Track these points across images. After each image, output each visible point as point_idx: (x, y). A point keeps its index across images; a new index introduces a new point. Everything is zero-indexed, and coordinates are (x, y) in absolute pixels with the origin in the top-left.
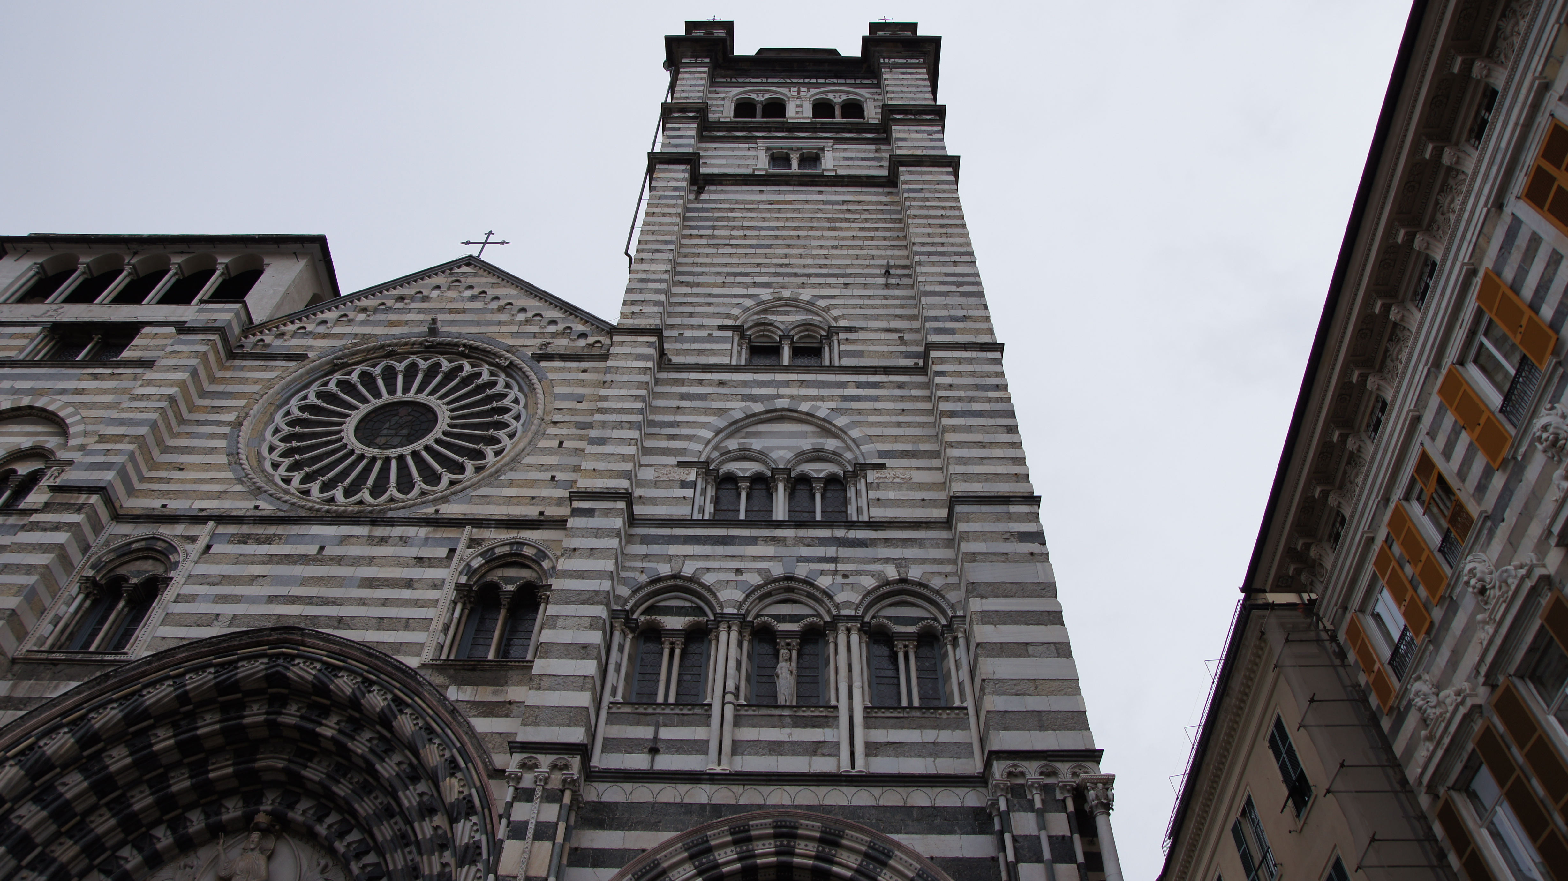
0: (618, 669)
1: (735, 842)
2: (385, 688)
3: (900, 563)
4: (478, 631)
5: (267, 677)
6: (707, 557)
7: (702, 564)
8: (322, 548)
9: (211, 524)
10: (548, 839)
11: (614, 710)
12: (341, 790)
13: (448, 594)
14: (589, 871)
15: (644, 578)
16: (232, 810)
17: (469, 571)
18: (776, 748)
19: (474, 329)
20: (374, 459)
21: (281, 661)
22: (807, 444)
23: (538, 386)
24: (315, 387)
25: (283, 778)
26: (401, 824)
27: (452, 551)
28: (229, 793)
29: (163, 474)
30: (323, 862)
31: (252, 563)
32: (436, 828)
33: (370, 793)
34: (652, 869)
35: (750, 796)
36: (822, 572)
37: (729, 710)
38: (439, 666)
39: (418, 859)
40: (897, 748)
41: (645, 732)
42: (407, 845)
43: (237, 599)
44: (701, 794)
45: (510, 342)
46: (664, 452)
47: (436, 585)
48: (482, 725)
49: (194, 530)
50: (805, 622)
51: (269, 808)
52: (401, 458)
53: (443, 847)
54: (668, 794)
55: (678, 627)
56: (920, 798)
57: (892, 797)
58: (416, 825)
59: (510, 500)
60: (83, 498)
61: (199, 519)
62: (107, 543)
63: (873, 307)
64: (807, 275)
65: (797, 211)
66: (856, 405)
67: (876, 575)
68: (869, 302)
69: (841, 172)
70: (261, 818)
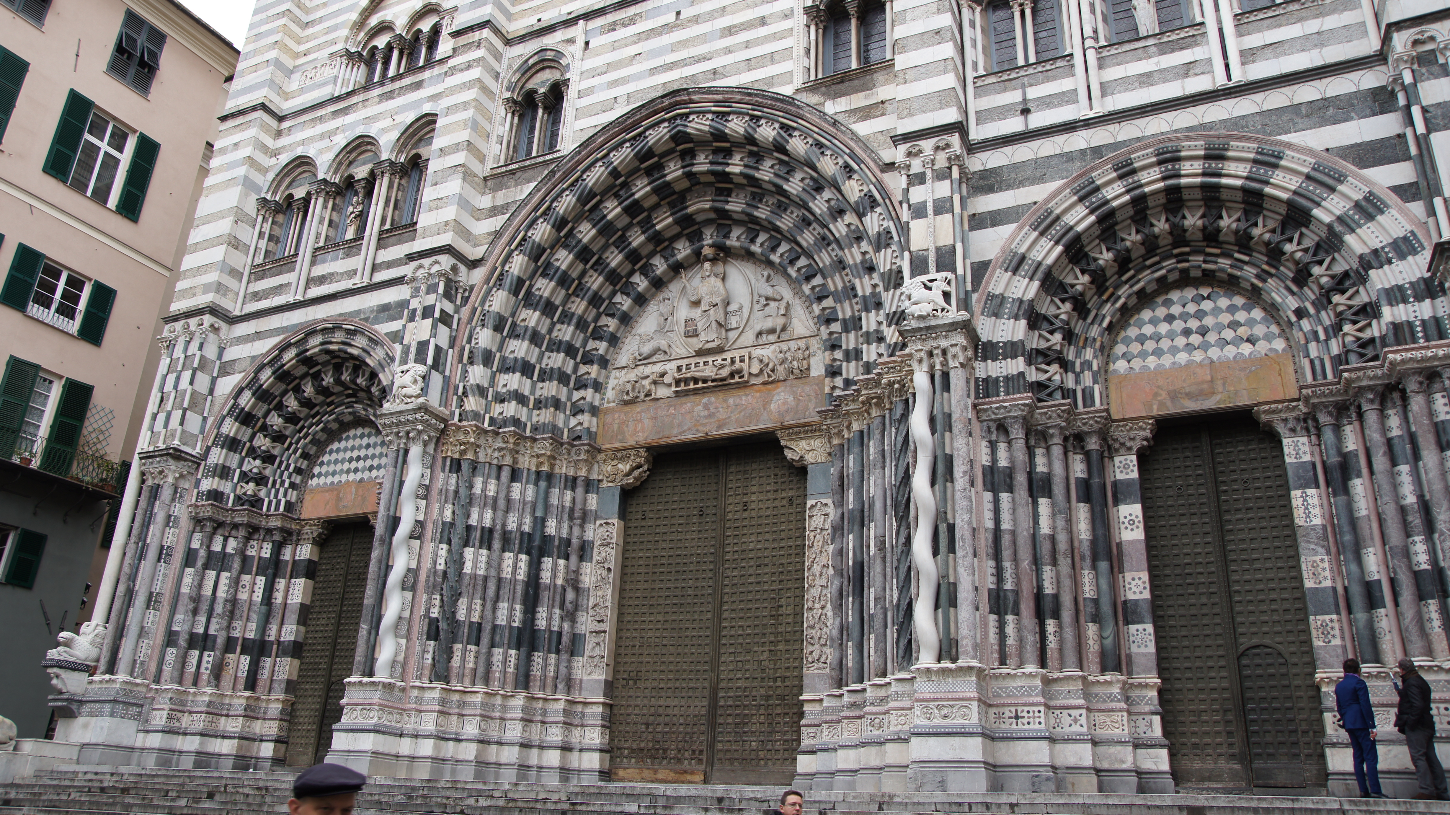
0: (974, 45)
1: (1120, 177)
2: (770, 120)
4: (836, 46)
5: (673, 138)
8: (678, 13)
9: (581, 22)
10: (947, 212)
11: (979, 83)
12: (762, 213)
13: (799, 20)
14: (990, 231)
16: (683, 250)
18: (1145, 79)
21: (678, 122)
25: (713, 215)
26: (819, 229)
28: (676, 238)
30: (766, 274)
31: (626, 45)
32: (849, 225)
33: (785, 210)
34: (1046, 217)
35: (1127, 132)
37: (1091, 55)
38: (813, 87)
39: (840, 253)
40: (1275, 47)
41: (1013, 97)
42: (828, 245)
43: (625, 80)
44: (1080, 141)
47: (787, 15)
48: (863, 128)
49: (570, 33)
51: (710, 242)
53: (859, 239)
54: (1048, 148)
56: (1308, 93)
57: (1275, 100)
58: (831, 226)
60: (477, 35)
61: (570, 22)
62: (510, 66)
70: (707, 251)
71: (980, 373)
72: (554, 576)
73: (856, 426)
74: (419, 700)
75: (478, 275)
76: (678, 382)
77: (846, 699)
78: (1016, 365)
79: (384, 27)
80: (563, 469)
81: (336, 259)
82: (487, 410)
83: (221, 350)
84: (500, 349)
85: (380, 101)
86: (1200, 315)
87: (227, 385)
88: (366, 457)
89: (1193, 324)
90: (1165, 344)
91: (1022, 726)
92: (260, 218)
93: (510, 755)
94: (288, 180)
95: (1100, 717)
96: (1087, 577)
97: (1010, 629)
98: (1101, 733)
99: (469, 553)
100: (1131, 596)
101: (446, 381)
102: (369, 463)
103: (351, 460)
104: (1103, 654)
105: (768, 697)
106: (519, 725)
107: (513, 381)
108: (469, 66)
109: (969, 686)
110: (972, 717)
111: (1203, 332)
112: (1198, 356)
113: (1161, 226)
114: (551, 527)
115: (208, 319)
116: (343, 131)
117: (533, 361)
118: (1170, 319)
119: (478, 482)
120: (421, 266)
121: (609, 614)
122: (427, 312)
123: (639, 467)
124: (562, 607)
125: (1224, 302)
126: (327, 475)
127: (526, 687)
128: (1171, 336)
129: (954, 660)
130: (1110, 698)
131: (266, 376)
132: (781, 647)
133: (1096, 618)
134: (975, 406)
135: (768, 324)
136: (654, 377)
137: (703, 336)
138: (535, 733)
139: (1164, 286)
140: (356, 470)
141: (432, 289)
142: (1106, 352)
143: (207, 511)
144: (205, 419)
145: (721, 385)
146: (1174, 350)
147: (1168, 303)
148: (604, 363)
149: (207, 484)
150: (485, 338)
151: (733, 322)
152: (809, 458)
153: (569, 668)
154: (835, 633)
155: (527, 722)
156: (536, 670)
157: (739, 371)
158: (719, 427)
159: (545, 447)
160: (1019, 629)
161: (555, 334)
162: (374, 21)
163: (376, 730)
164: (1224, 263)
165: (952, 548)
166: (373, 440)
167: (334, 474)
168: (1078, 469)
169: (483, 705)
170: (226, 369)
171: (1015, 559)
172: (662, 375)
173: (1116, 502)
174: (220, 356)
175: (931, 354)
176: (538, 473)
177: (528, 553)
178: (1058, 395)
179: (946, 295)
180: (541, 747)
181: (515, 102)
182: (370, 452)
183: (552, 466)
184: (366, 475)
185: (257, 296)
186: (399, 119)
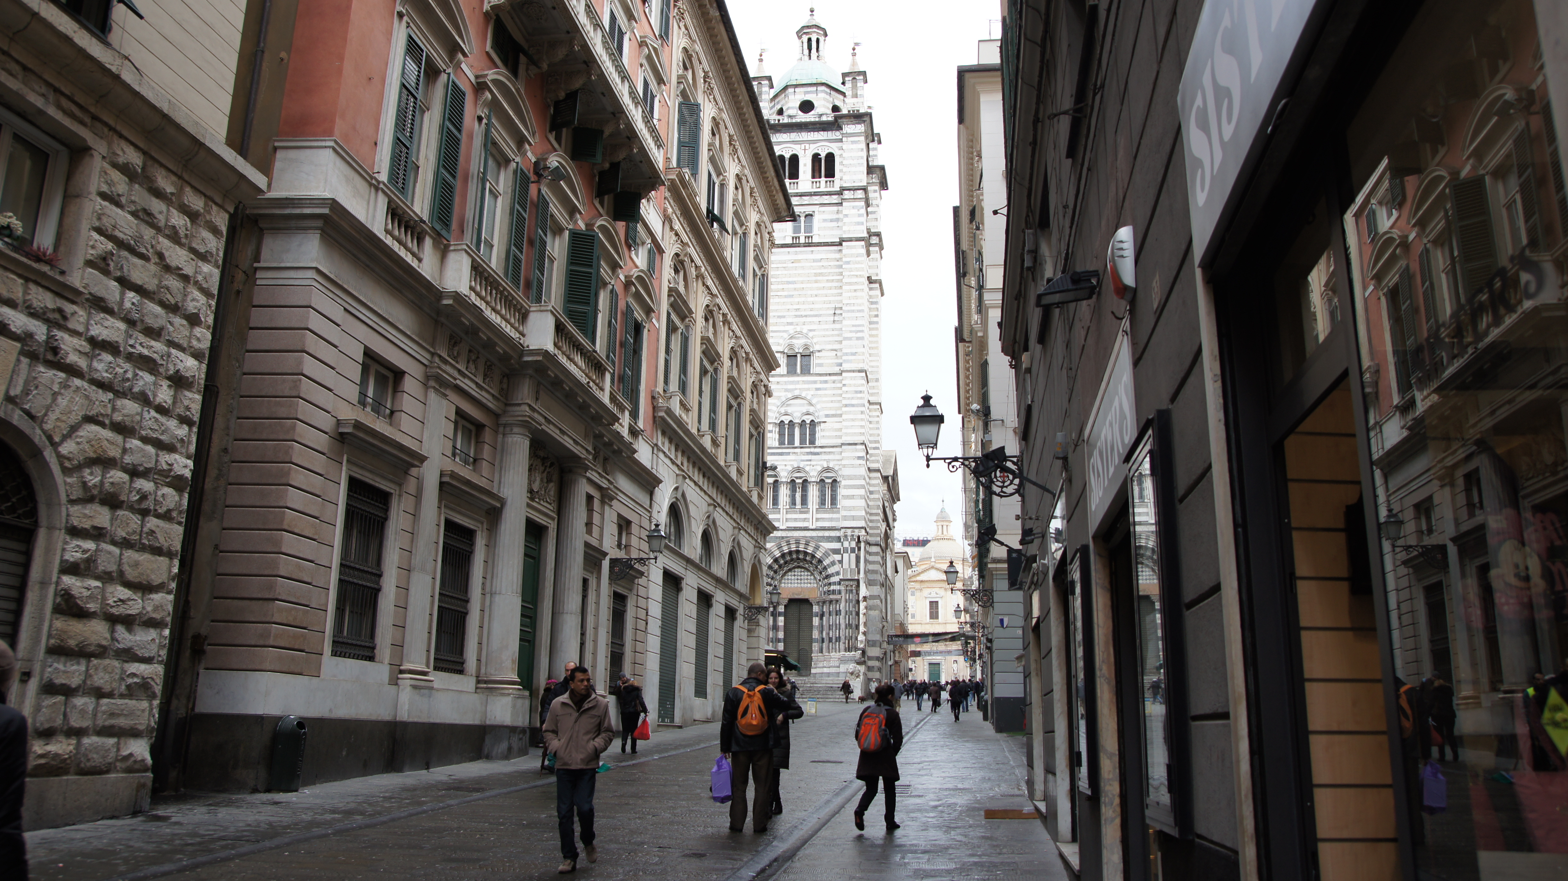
3: (828, 461)
18: (795, 520)
22: (804, 409)
35: (790, 534)
36: (807, 465)
37: (785, 510)
40: (823, 519)
50: (804, 479)
56: (827, 534)
57: (820, 534)
63: (828, 336)
64: (806, 316)
65: (803, 268)
66: (819, 392)
67: (821, 465)
68: (827, 333)
69: (820, 233)
86: (801, 575)
89: (800, 577)
90: (793, 581)
96: (771, 633)
111: (801, 579)
112: (799, 585)
113: (794, 556)
118: (795, 575)
125: (807, 574)
128: (795, 579)
139: (794, 568)
142: (780, 582)
146: (795, 583)
147: (796, 572)
164: (807, 566)
173: (779, 617)
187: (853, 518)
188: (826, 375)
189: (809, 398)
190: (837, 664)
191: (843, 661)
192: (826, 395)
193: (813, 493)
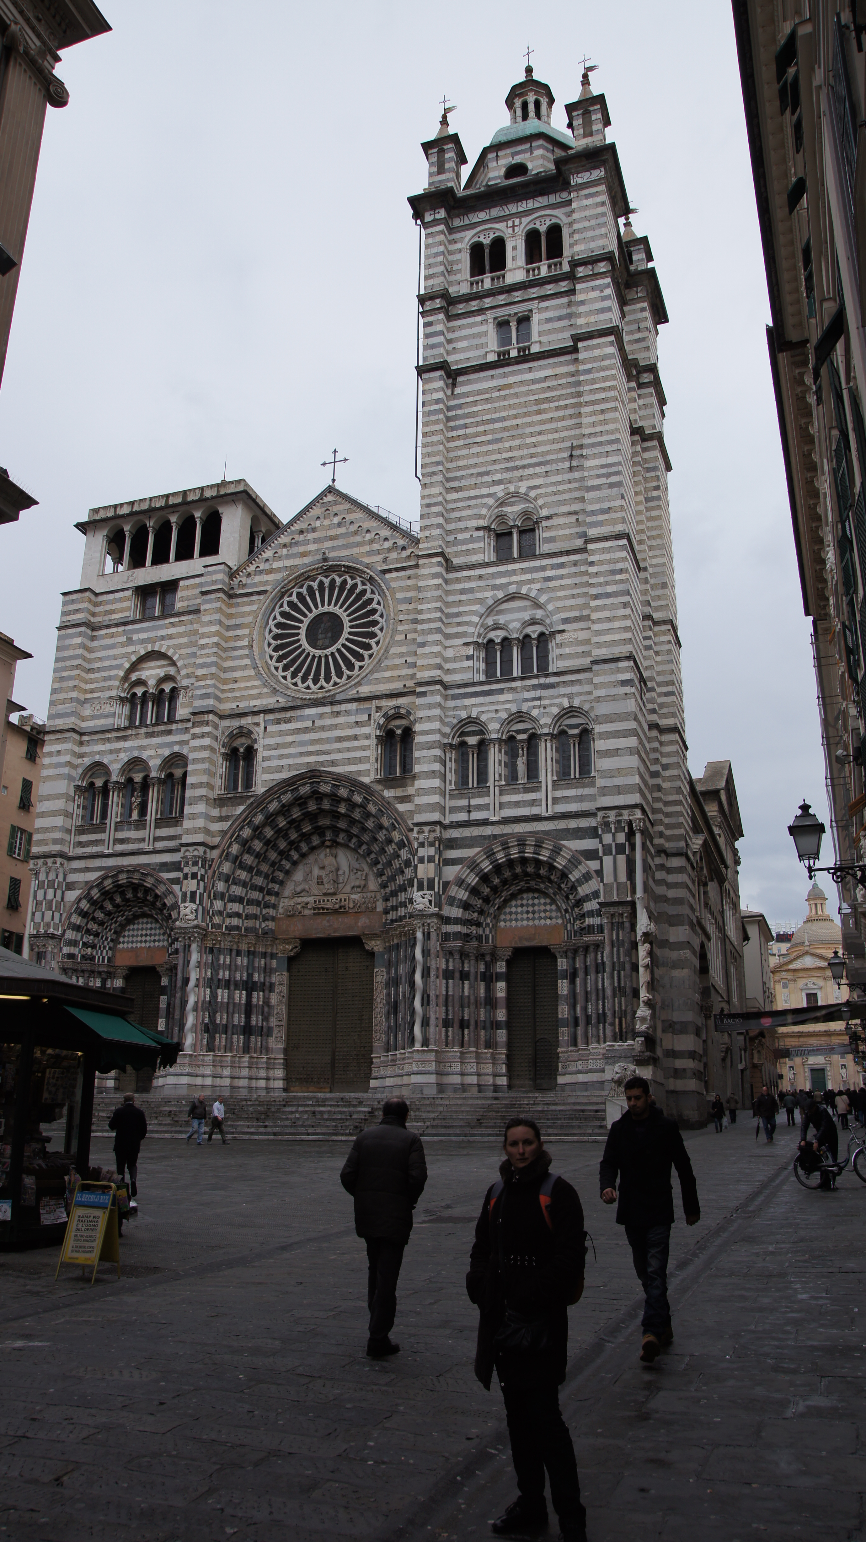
0: (451, 772)
1: (503, 849)
2: (360, 793)
3: (570, 696)
4: (390, 760)
5: (311, 791)
6: (481, 705)
7: (480, 709)
8: (313, 722)
9: (262, 715)
10: (433, 860)
11: (451, 793)
12: (354, 831)
13: (373, 742)
14: (450, 868)
15: (455, 721)
16: (316, 841)
17: (380, 727)
18: (517, 804)
19: (345, 553)
20: (320, 657)
21: (315, 784)
22: (526, 616)
23: (388, 594)
24: (277, 610)
25: (330, 828)
26: (380, 846)
27: (370, 715)
28: (312, 834)
29: (230, 687)
30: (356, 858)
31: (287, 735)
32: (393, 850)
33: (365, 833)
34: (473, 864)
35: (507, 829)
36: (534, 707)
37: (497, 788)
38: (379, 782)
39: (389, 860)
40: (566, 799)
41: (464, 802)
44: (489, 831)
45: (367, 560)
46: (457, 636)
47: (368, 737)
48: (401, 807)
49: (256, 719)
50: (529, 732)
51: (329, 838)
52: (332, 654)
53: (397, 858)
54: (476, 831)
55: (475, 743)
56: (573, 824)
57: (562, 825)
58: (385, 847)
59: (389, 680)
60: (206, 717)
61: (257, 713)
62: (223, 733)
63: (562, 492)
64: (524, 467)
65: (516, 395)
66: (551, 584)
67: (559, 705)
68: (560, 488)
69: (544, 339)
70: (328, 843)
71: (444, 931)
72: (258, 1001)
73: (396, 941)
74: (203, 1060)
75: (215, 854)
76: (314, 909)
77: (390, 1058)
78: (457, 928)
79: (140, 682)
80: (261, 949)
81: (129, 830)
82: (224, 923)
83: (65, 876)
84: (228, 891)
85: (146, 737)
86: (533, 905)
87: (72, 896)
88: (151, 935)
89: (530, 909)
90: (519, 916)
91: (452, 1070)
92: (77, 797)
93: (243, 1083)
94: (90, 773)
95: (482, 1066)
96: (482, 1011)
97: (450, 1033)
98: (483, 1071)
99: (219, 991)
100: (499, 1019)
101: (203, 908)
102: (153, 938)
103: (142, 935)
104: (486, 1041)
105: (357, 1055)
106: (247, 1070)
107: (236, 907)
108: (203, 736)
109: (432, 1056)
110: (433, 1068)
111: (534, 912)
112: (531, 923)
113: (518, 870)
114: (256, 977)
115: (59, 860)
116: (125, 751)
117: (243, 895)
118: (522, 906)
119: (222, 957)
120: (187, 850)
121: (284, 1017)
122: (194, 875)
123: (296, 947)
124: (263, 1014)
125: (542, 901)
126: (128, 942)
127: (248, 1052)
128: (522, 913)
129: (427, 1046)
130: (486, 1058)
131: (95, 893)
132: (363, 1033)
133: (484, 1028)
134: (441, 944)
135: (357, 883)
136: (303, 904)
137: (327, 886)
138: (254, 1072)
139: (521, 891)
140: (146, 941)
141: (195, 864)
142: (496, 918)
143: (70, 965)
144: (61, 915)
145: (336, 912)
146: (522, 920)
147: (522, 899)
148: (277, 894)
149: (66, 950)
150: (221, 886)
151: (341, 879)
152: (376, 949)
153: (267, 1043)
154: (386, 1029)
155: (250, 1068)
156: (252, 1045)
157: (344, 907)
158: (334, 932)
159: (252, 939)
160: (453, 1033)
161: (253, 881)
162: (134, 677)
163: (188, 1075)
164: (542, 886)
165: (428, 1004)
166: (153, 926)
167: (132, 942)
168: (482, 968)
169: (231, 1061)
170: (70, 886)
171: (453, 1007)
172: (307, 904)
173: (497, 981)
174: (65, 879)
175: (423, 925)
176: (249, 951)
177: (246, 990)
178: (474, 939)
179: (430, 901)
180: (257, 1079)
181: (227, 754)
182: (153, 932)
183: (255, 948)
184: (152, 944)
185: (81, 844)
186: (160, 751)
187: (619, 790)
188: (561, 554)
189: (533, 594)
190: (600, 1064)
191: (610, 1058)
192: (562, 588)
193: (547, 753)
